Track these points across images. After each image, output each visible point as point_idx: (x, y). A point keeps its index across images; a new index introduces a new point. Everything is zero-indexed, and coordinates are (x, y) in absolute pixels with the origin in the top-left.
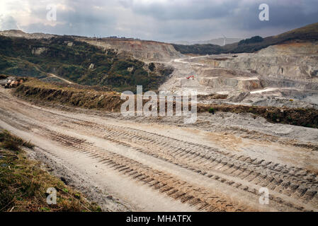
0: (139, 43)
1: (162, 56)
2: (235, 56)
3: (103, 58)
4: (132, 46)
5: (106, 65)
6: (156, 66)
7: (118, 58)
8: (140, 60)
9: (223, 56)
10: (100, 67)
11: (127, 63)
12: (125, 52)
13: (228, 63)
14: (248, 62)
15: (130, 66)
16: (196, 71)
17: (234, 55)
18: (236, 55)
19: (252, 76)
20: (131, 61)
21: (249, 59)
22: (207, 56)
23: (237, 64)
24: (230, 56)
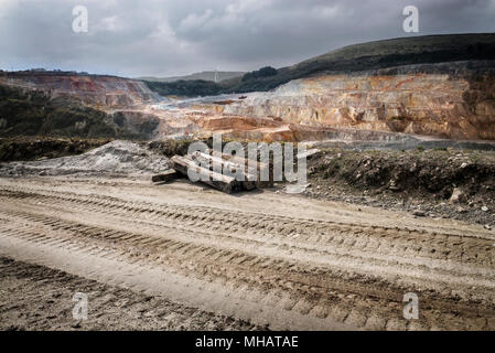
0: (88, 80)
1: (131, 101)
2: (243, 98)
3: (26, 107)
4: (77, 84)
5: (32, 120)
6: (127, 117)
7: (54, 105)
8: (95, 108)
9: (224, 97)
10: (19, 125)
11: (71, 115)
12: (65, 96)
13: (238, 108)
14: (267, 105)
15: (81, 119)
16: (196, 122)
17: (240, 95)
18: (244, 95)
19: (279, 126)
20: (79, 110)
21: (268, 101)
22: (200, 98)
23: (251, 109)
24: (235, 97)
